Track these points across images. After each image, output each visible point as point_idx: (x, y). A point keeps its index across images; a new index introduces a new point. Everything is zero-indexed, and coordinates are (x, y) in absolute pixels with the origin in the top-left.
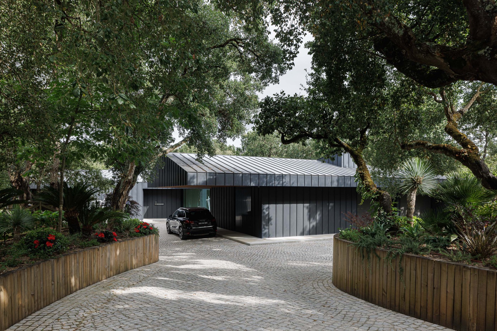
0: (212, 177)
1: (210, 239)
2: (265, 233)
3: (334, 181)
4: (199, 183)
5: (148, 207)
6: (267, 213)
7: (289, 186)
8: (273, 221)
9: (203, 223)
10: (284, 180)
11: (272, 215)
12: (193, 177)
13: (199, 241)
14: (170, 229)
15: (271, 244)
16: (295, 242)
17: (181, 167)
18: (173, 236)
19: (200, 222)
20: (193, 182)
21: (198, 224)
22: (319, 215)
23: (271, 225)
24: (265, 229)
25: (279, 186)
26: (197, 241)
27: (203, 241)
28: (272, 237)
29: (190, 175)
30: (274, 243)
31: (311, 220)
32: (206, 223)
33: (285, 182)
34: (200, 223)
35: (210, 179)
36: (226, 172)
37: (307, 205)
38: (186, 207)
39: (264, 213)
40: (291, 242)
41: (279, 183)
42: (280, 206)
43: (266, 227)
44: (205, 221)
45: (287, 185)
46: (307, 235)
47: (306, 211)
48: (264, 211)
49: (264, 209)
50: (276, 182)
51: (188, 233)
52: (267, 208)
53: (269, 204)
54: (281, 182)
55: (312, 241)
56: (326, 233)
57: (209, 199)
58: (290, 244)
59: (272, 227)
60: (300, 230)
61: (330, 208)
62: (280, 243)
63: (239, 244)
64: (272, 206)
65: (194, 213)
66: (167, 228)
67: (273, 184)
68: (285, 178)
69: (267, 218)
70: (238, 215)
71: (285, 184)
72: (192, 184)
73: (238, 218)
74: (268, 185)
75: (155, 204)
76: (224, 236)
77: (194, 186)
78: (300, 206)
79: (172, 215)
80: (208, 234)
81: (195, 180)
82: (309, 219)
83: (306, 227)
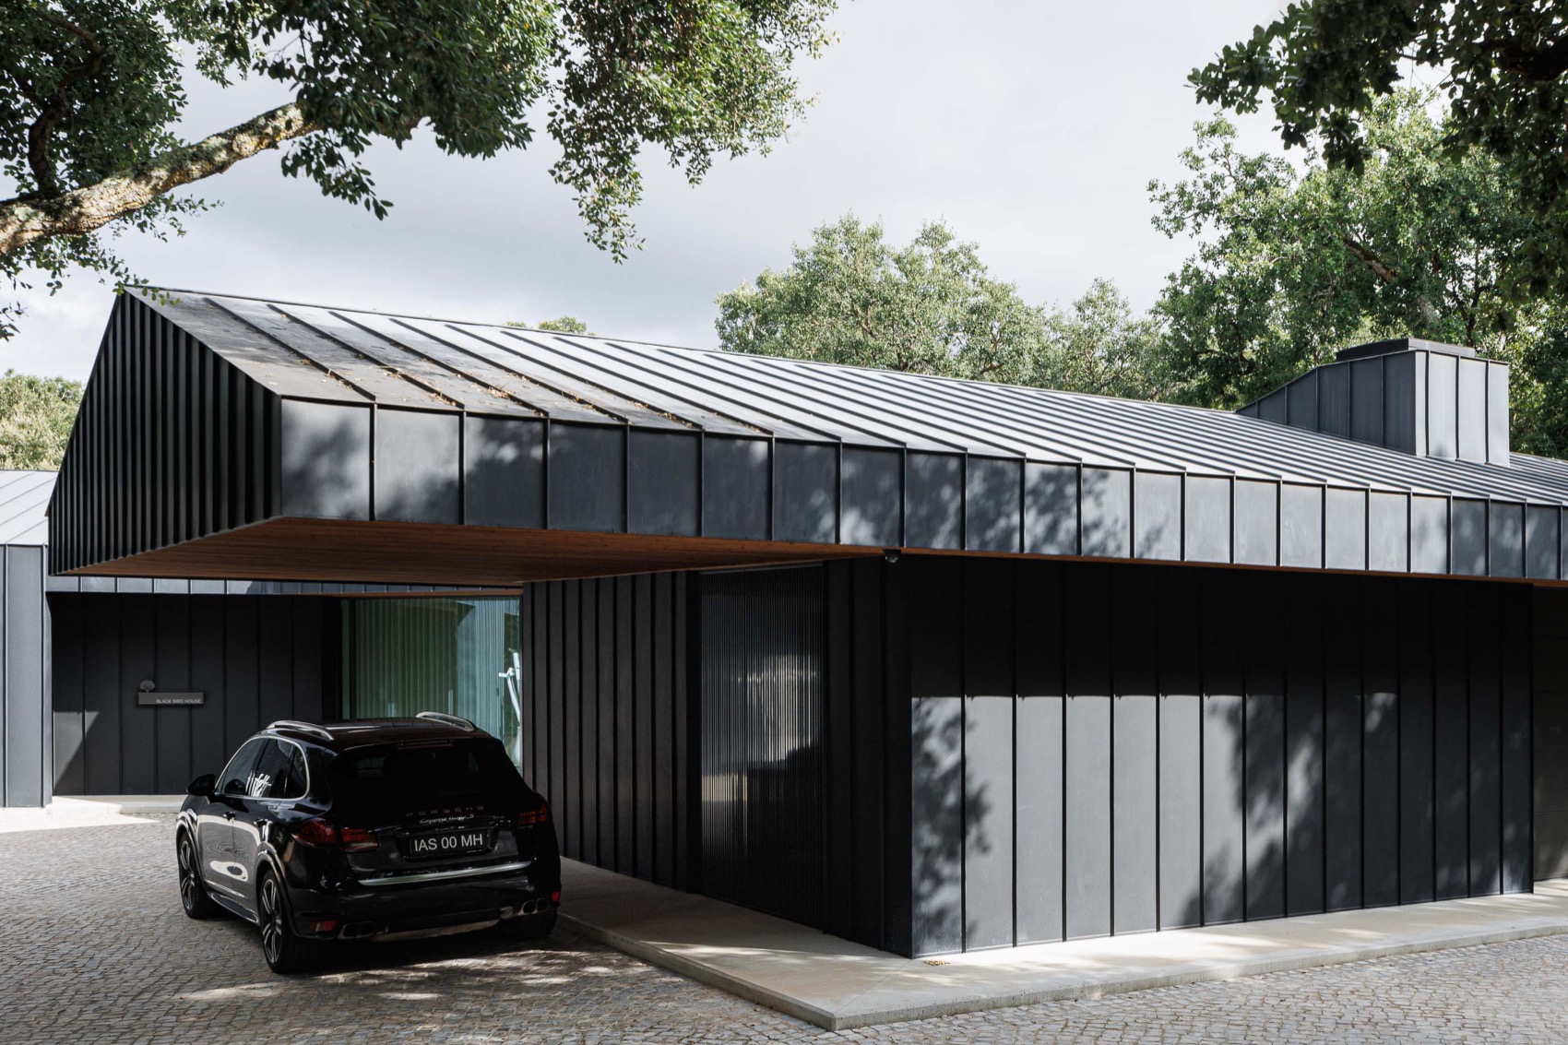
0: (508, 453)
1: (503, 962)
2: (941, 914)
3: (1424, 529)
4: (397, 505)
5: (90, 717)
6: (948, 760)
7: (1125, 554)
8: (995, 824)
9: (449, 843)
10: (1089, 511)
11: (988, 774)
12: (338, 443)
13: (415, 986)
14: (198, 879)
15: (994, 1005)
16: (1168, 983)
17: (233, 370)
18: (217, 941)
19: (425, 833)
20: (342, 482)
21: (405, 847)
22: (1309, 767)
23: (984, 848)
24: (939, 881)
25: (1051, 550)
26: (398, 985)
27: (444, 981)
28: (988, 943)
29: (310, 420)
30: (1014, 1003)
31: (1260, 806)
32: (471, 840)
33: (1096, 525)
34: (420, 846)
35: (488, 467)
36: (632, 421)
37: (1227, 701)
38: (361, 714)
39: (930, 761)
40: (1139, 987)
41: (1052, 529)
42: (1040, 710)
43: (947, 869)
44: (471, 828)
45: (1111, 552)
46: (1228, 918)
47: (1222, 741)
48: (933, 744)
49: (925, 733)
50: (1030, 517)
51: (328, 926)
52: (950, 724)
53: (964, 689)
54: (1069, 524)
55: (1286, 969)
56: (1347, 905)
57: (517, 670)
58: (1137, 1002)
59: (986, 869)
60: (1182, 885)
61: (1373, 720)
62: (1058, 997)
63: (742, 1009)
64: (988, 711)
65: (378, 762)
66: (184, 874)
67: (1008, 533)
68: (1098, 497)
69: (951, 799)
70: (718, 771)
71: (1095, 538)
72: (331, 506)
73: (718, 790)
74: (973, 545)
75: (144, 699)
76: (613, 935)
77: (347, 522)
78: (1181, 707)
79: (212, 779)
80: (494, 923)
81: (358, 465)
82: (1244, 803)
83: (1223, 856)
